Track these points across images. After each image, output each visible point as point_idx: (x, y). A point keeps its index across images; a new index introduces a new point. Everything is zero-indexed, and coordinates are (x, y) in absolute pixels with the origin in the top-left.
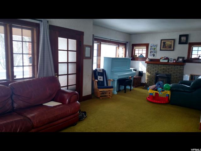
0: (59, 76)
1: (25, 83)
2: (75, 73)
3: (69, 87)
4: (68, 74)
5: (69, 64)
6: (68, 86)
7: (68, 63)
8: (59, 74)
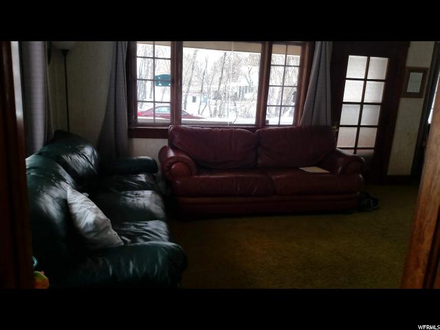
0: (340, 128)
1: (282, 132)
2: (376, 124)
3: (358, 151)
4: (359, 126)
5: (364, 106)
6: (356, 148)
7: (362, 104)
8: (341, 124)
